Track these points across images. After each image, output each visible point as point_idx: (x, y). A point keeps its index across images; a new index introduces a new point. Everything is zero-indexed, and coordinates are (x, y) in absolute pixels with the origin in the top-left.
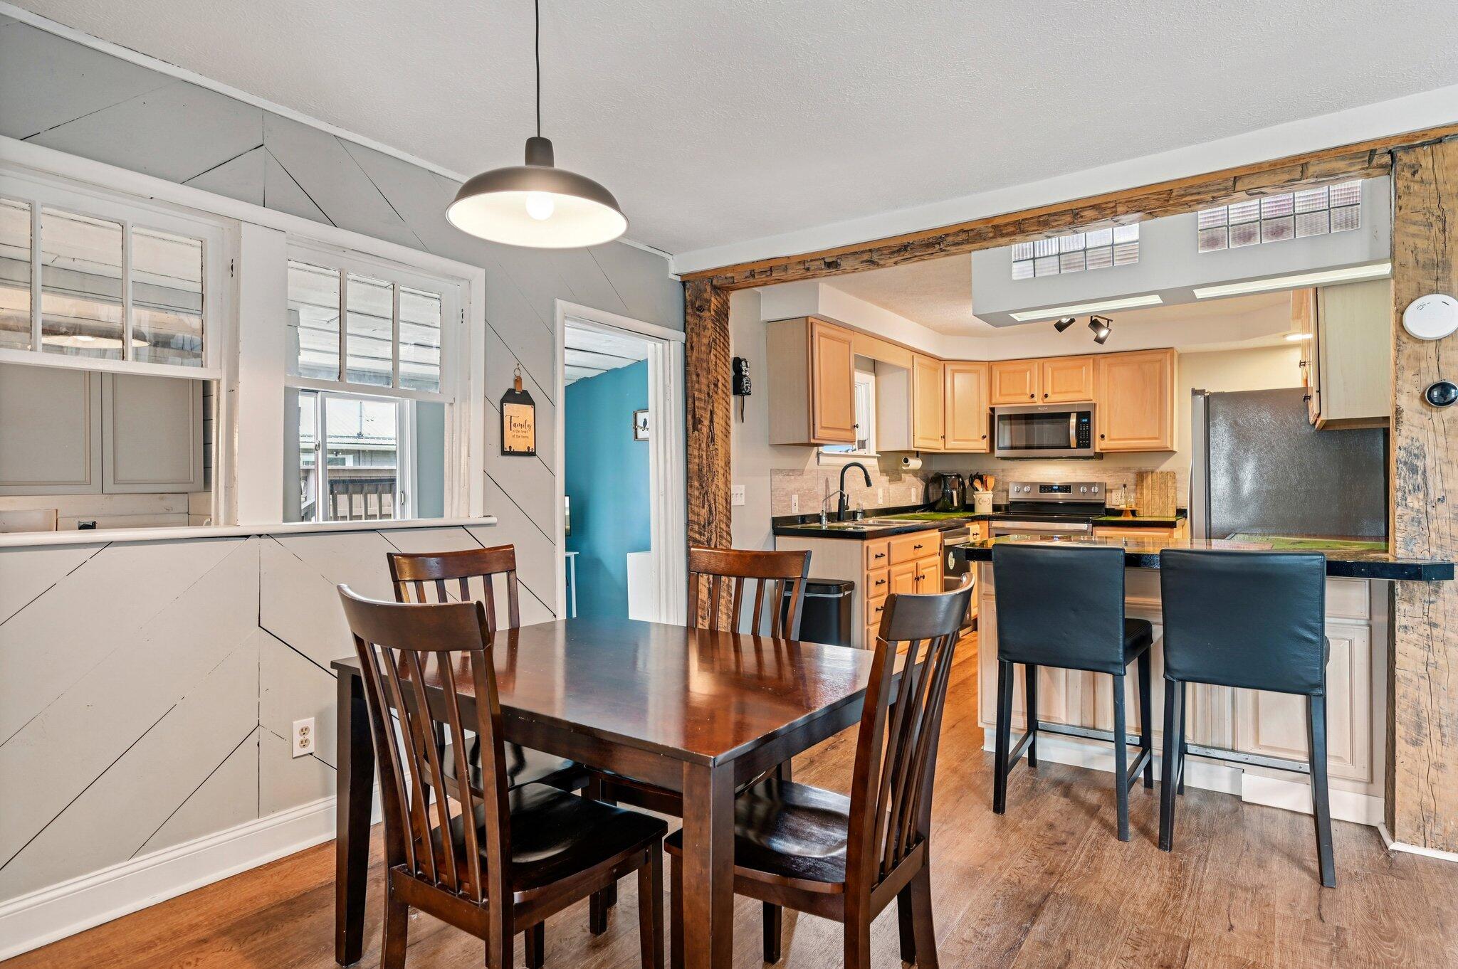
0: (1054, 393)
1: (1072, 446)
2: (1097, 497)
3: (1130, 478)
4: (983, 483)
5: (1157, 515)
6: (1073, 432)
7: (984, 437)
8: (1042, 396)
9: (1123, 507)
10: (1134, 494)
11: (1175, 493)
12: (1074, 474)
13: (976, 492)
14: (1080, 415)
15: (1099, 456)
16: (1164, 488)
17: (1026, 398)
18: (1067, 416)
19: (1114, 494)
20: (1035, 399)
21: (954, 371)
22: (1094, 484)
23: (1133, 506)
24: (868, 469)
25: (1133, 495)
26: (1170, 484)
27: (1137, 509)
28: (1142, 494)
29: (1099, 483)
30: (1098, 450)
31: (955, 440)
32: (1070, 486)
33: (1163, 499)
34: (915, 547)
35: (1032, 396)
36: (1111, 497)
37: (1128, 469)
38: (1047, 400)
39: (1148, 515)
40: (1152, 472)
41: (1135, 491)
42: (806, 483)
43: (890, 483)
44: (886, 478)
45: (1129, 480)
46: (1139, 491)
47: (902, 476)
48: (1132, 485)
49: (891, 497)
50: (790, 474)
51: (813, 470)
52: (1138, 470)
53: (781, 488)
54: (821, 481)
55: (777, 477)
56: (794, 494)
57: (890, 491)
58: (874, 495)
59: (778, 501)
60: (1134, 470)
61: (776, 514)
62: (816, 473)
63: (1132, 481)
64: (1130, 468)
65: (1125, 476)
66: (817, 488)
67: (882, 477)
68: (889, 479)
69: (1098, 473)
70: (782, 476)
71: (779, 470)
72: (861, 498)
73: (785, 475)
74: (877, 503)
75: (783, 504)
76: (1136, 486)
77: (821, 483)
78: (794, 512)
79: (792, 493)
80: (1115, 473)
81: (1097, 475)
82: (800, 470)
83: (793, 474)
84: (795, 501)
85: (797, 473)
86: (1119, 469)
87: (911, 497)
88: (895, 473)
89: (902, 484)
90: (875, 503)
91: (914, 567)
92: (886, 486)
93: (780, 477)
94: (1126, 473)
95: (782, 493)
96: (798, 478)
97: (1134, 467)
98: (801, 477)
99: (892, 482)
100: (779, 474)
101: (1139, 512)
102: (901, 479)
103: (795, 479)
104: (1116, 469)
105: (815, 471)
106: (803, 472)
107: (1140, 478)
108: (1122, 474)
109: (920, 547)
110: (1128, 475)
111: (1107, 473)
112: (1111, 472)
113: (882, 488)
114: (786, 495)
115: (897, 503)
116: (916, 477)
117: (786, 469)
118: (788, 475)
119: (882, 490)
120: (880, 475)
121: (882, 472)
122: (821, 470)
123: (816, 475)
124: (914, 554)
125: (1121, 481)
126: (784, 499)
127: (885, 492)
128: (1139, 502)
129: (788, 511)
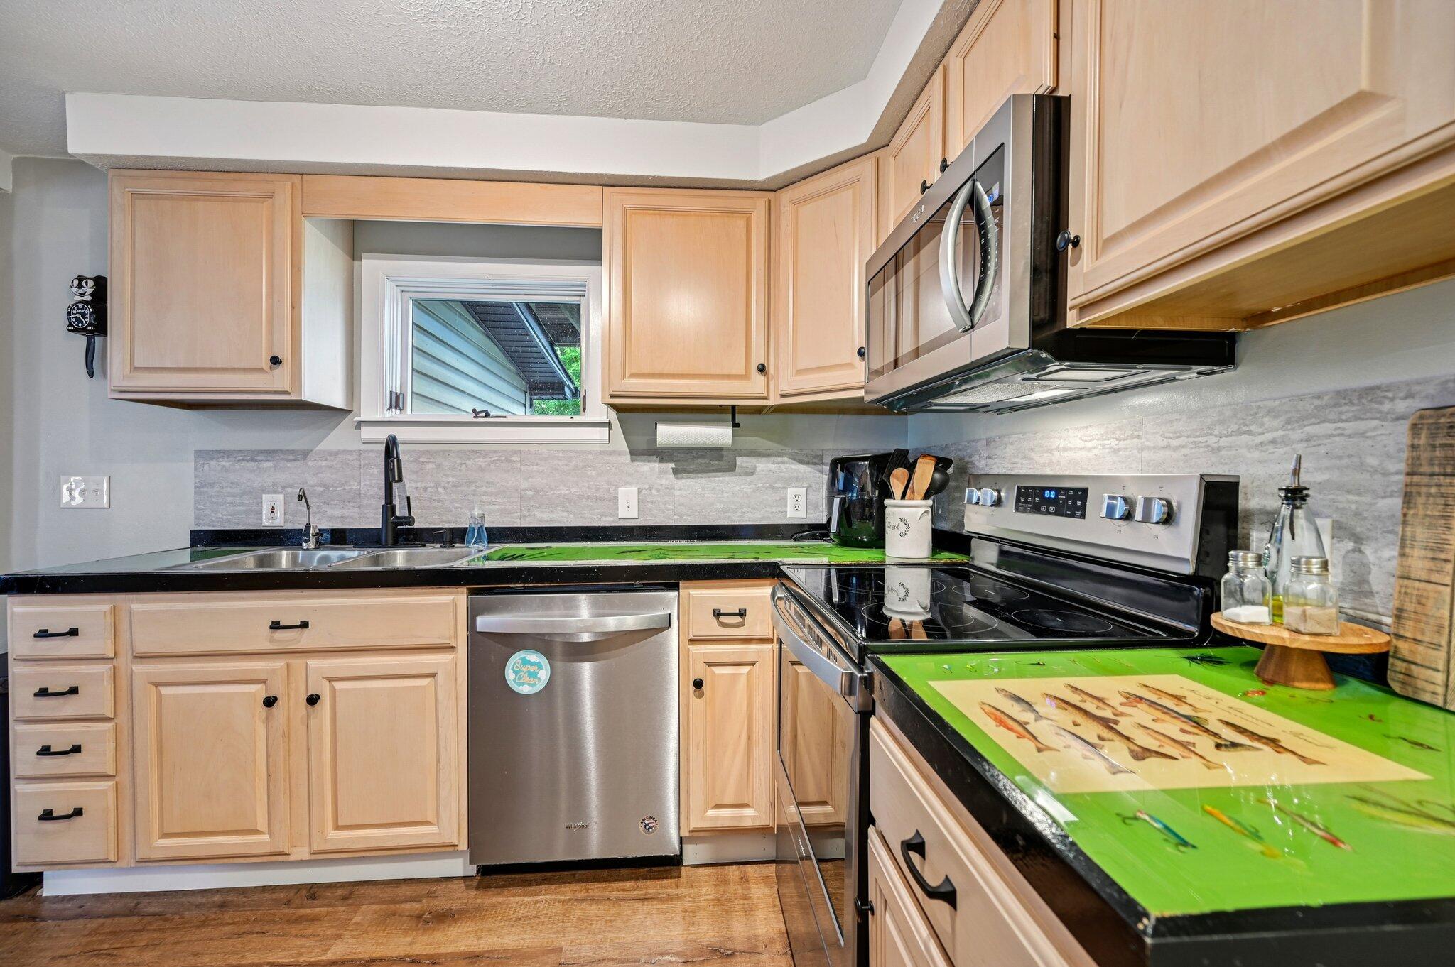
7: (860, 351)
27: (1401, 647)
32: (1085, 493)
34: (276, 626)
35: (924, 188)
37: (1369, 396)
42: (317, 474)
43: (680, 476)
44: (656, 466)
45: (1372, 461)
46: (1421, 533)
47: (738, 463)
48: (1389, 490)
49: (682, 504)
50: (259, 458)
51: (344, 452)
52: (1433, 397)
53: (228, 482)
54: (372, 471)
55: (213, 463)
56: (269, 492)
57: (677, 493)
58: (602, 499)
59: (217, 503)
60: (1410, 396)
61: (208, 525)
62: (356, 457)
63: (1392, 466)
64: (1378, 388)
65: (1350, 436)
66: (356, 484)
67: (642, 464)
68: (673, 469)
69: (1216, 432)
70: (230, 461)
71: (220, 452)
72: (543, 504)
73: (243, 460)
74: (611, 515)
75: (232, 508)
76: (1408, 498)
77: (372, 475)
78: (267, 522)
79: (263, 490)
80: (1293, 429)
81: (1212, 440)
82: (293, 452)
83: (269, 458)
84: (273, 505)
85: (282, 457)
86: (1317, 402)
87: (786, 506)
88: (702, 456)
89: (734, 479)
90: (603, 515)
91: (274, 671)
92: (658, 481)
93: (224, 463)
94: (1356, 418)
95: (232, 491)
96: (289, 465)
97: (1408, 384)
98: (298, 463)
99: (686, 475)
100: (220, 459)
101: (1415, 670)
102: (731, 468)
103: (275, 466)
104: (1301, 405)
105: (350, 452)
106: (305, 454)
107: (1433, 446)
108: (1328, 428)
109: (304, 625)
110: (1362, 434)
111: (1253, 428)
112: (1276, 423)
113: (636, 486)
114: (244, 493)
115: (708, 517)
116: (815, 464)
117: (245, 451)
118: (253, 460)
119: (634, 489)
120: (633, 460)
121: (643, 455)
122: (371, 451)
123: (357, 459)
124: (272, 640)
125: (1327, 468)
126: (238, 500)
127: (651, 494)
128: (1419, 609)
129: (251, 521)
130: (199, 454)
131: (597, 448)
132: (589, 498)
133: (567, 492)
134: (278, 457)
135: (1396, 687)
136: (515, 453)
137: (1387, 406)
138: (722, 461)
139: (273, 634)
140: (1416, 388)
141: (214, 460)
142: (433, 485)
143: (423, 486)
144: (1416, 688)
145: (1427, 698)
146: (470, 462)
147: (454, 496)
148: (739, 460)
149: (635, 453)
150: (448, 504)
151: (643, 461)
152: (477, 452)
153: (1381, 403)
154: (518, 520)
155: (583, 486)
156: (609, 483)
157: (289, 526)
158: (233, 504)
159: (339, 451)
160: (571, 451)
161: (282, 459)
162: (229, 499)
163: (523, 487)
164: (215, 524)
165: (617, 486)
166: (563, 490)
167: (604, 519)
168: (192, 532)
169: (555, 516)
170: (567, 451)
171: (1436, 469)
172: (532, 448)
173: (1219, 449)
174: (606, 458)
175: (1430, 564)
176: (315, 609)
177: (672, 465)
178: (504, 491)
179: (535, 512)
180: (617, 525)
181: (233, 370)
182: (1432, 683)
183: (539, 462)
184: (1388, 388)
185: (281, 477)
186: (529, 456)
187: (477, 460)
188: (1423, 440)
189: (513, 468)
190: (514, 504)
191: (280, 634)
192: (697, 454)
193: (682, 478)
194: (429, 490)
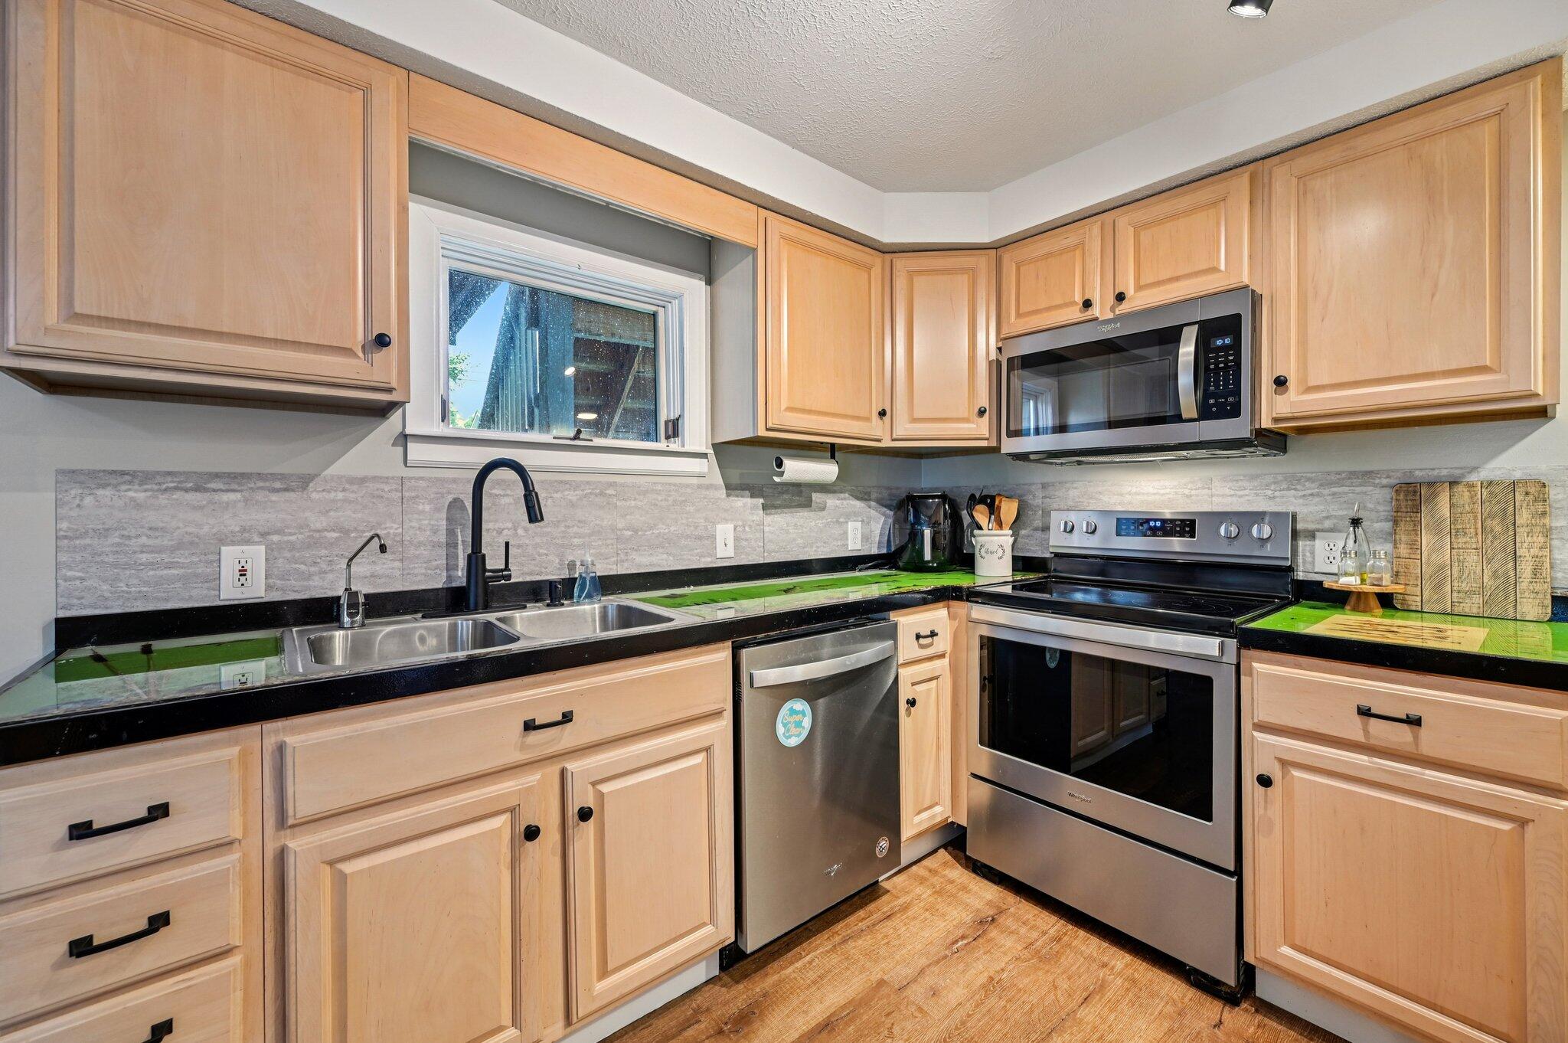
0: (1139, 288)
1: (1184, 416)
2: (1269, 550)
3: (1375, 502)
4: (993, 509)
5: (1475, 611)
6: (1185, 379)
7: (982, 412)
8: (1111, 299)
9: (1350, 582)
10: (1389, 547)
11: (1547, 546)
12: (1206, 491)
13: (976, 532)
14: (1208, 330)
15: (1273, 441)
16: (1498, 529)
17: (1075, 314)
18: (1170, 337)
19: (1319, 544)
20: (1096, 311)
21: (911, 275)
22: (1258, 517)
23: (1387, 579)
24: (534, 477)
25: (1383, 548)
26: (1524, 516)
27: (1398, 588)
28: (1415, 546)
29: (1276, 515)
30: (1266, 423)
31: (914, 420)
32: (1193, 522)
33: (1496, 565)
34: (529, 726)
35: (1087, 304)
36: (1313, 553)
37: (1368, 475)
38: (1124, 308)
39: (1437, 608)
40: (1453, 483)
41: (1392, 536)
42: (327, 512)
43: (768, 512)
44: (749, 501)
45: (1370, 506)
46: (1404, 538)
47: (813, 499)
48: (1379, 519)
49: (770, 541)
50: (212, 485)
51: (375, 479)
52: (1400, 478)
53: (142, 527)
54: (421, 507)
55: (108, 492)
56: (233, 543)
57: (767, 529)
58: (700, 538)
59: (115, 565)
60: (1388, 477)
61: (91, 606)
62: (394, 486)
63: (1381, 508)
64: (1372, 472)
65: (1358, 494)
66: (396, 526)
67: (736, 499)
68: (763, 504)
69: (1272, 488)
70: (145, 491)
71: (123, 473)
72: (641, 546)
73: (176, 488)
74: (710, 555)
75: (151, 573)
76: (1396, 522)
77: (423, 512)
78: (230, 592)
79: (221, 540)
80: (1325, 489)
81: (1269, 493)
82: (282, 477)
83: (235, 487)
84: (243, 563)
85: (261, 484)
86: (1338, 476)
87: (847, 539)
88: (787, 492)
89: (812, 514)
90: (702, 556)
91: (529, 790)
92: (750, 518)
93: (131, 494)
94: (1361, 485)
95: (150, 542)
96: (274, 498)
97: (1388, 471)
98: (292, 495)
99: (773, 511)
100: (124, 487)
101: (1407, 597)
102: (807, 504)
103: (246, 501)
104: (1328, 477)
105: (386, 480)
106: (304, 482)
107: (1407, 500)
108: (1346, 489)
109: (567, 718)
110: (1365, 493)
111: (1298, 487)
112: (1313, 485)
113: (731, 523)
114: (179, 546)
115: (791, 553)
116: (866, 500)
117: (181, 473)
118: (198, 489)
119: (731, 526)
120: (728, 495)
121: (736, 489)
122: (422, 478)
123: (396, 490)
124: (523, 747)
125: (1345, 509)
126: (166, 558)
127: (744, 531)
128: (1406, 570)
129: (194, 593)
130: (69, 476)
131: (695, 481)
132: (687, 537)
133: (666, 531)
134: (252, 485)
135: (1399, 607)
136: (611, 485)
137: (1377, 481)
138: (801, 496)
139: (525, 739)
140: (1391, 474)
141: (109, 488)
142: (510, 525)
143: (496, 527)
144: (1408, 605)
145: (1414, 608)
146: (558, 495)
147: (538, 540)
148: (815, 496)
149: (730, 488)
150: (530, 550)
151: (737, 496)
152: (566, 483)
153: (1374, 479)
154: (615, 567)
155: (683, 524)
156: (706, 519)
157: (276, 596)
158: (152, 565)
159: (366, 477)
160: (670, 484)
161: (262, 488)
162: (144, 558)
163: (620, 526)
164: (110, 603)
165: (714, 524)
166: (662, 529)
167: (703, 560)
168: (58, 621)
169: (654, 559)
170: (666, 484)
171: (1409, 510)
172: (629, 479)
173: (1274, 497)
174: (704, 492)
175: (1408, 551)
176: (581, 693)
177: (761, 501)
178: (599, 531)
179: (634, 555)
180: (714, 566)
181: (296, 345)
182: (1414, 602)
183: (637, 497)
184: (1378, 472)
185: (259, 518)
186: (626, 489)
187: (567, 493)
188: (1402, 497)
189: (608, 503)
190: (610, 547)
191: (535, 737)
192: (782, 489)
193: (770, 514)
194: (505, 532)
